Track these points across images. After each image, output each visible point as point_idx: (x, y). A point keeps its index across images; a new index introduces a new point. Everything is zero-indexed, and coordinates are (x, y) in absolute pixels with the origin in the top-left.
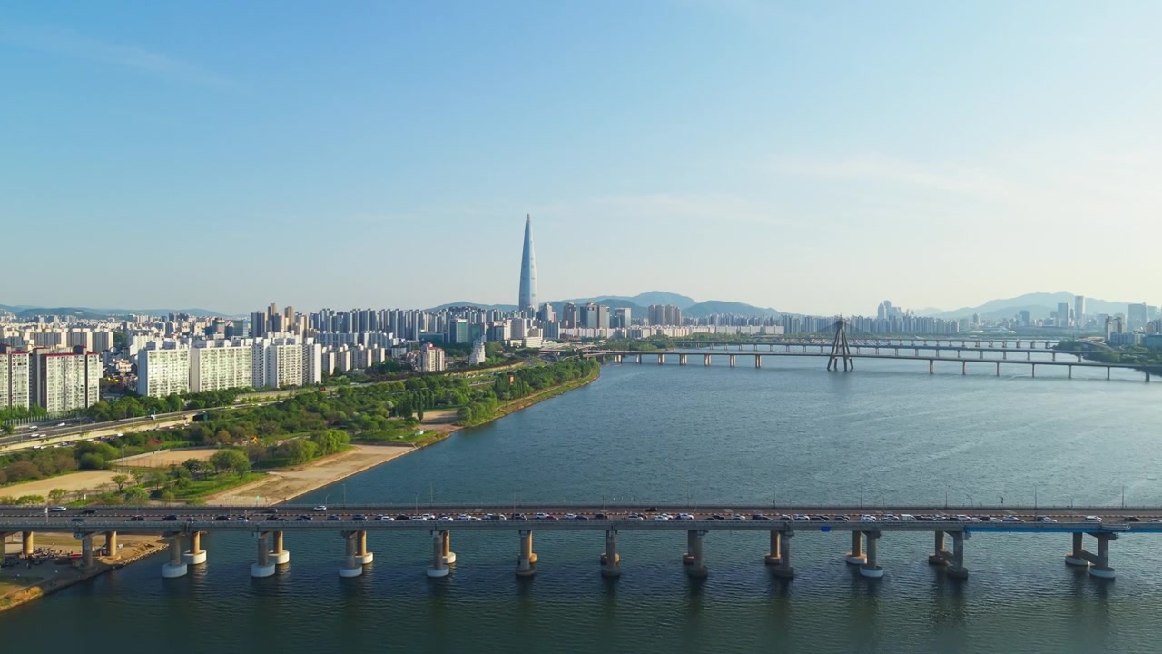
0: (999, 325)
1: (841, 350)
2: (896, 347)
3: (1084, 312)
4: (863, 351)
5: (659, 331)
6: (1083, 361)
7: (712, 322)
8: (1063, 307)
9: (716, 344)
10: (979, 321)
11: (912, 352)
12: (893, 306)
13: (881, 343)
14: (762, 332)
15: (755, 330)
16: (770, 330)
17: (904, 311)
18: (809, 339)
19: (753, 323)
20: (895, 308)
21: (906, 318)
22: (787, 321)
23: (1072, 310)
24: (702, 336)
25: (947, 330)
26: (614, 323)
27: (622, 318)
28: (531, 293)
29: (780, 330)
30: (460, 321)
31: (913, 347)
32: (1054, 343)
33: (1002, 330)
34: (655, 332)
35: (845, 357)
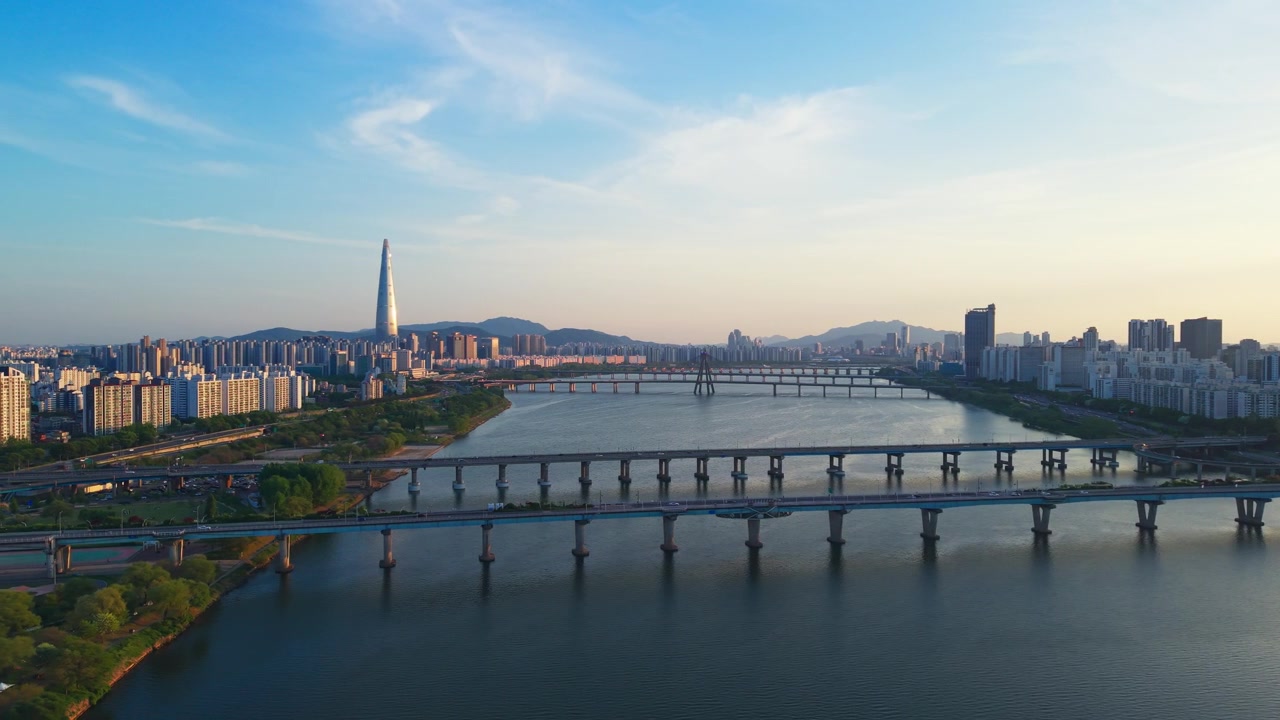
0: (837, 353)
1: (704, 377)
2: (747, 375)
3: (908, 341)
4: (720, 378)
5: (532, 362)
6: (893, 384)
7: (576, 352)
8: (891, 336)
9: (590, 374)
10: (820, 350)
11: (760, 379)
12: (742, 335)
13: (734, 371)
14: (626, 362)
15: (619, 359)
16: (633, 359)
17: (752, 339)
18: (670, 368)
19: (616, 352)
20: (744, 337)
21: (755, 347)
22: (649, 349)
23: (899, 340)
24: (572, 366)
25: (791, 358)
26: (482, 353)
27: (490, 348)
28: (389, 322)
29: (642, 360)
30: (340, 353)
31: (761, 374)
32: (877, 369)
33: (840, 358)
34: (528, 363)
35: (709, 383)
